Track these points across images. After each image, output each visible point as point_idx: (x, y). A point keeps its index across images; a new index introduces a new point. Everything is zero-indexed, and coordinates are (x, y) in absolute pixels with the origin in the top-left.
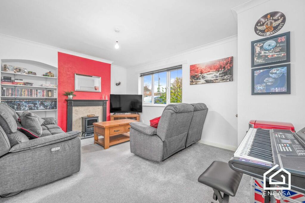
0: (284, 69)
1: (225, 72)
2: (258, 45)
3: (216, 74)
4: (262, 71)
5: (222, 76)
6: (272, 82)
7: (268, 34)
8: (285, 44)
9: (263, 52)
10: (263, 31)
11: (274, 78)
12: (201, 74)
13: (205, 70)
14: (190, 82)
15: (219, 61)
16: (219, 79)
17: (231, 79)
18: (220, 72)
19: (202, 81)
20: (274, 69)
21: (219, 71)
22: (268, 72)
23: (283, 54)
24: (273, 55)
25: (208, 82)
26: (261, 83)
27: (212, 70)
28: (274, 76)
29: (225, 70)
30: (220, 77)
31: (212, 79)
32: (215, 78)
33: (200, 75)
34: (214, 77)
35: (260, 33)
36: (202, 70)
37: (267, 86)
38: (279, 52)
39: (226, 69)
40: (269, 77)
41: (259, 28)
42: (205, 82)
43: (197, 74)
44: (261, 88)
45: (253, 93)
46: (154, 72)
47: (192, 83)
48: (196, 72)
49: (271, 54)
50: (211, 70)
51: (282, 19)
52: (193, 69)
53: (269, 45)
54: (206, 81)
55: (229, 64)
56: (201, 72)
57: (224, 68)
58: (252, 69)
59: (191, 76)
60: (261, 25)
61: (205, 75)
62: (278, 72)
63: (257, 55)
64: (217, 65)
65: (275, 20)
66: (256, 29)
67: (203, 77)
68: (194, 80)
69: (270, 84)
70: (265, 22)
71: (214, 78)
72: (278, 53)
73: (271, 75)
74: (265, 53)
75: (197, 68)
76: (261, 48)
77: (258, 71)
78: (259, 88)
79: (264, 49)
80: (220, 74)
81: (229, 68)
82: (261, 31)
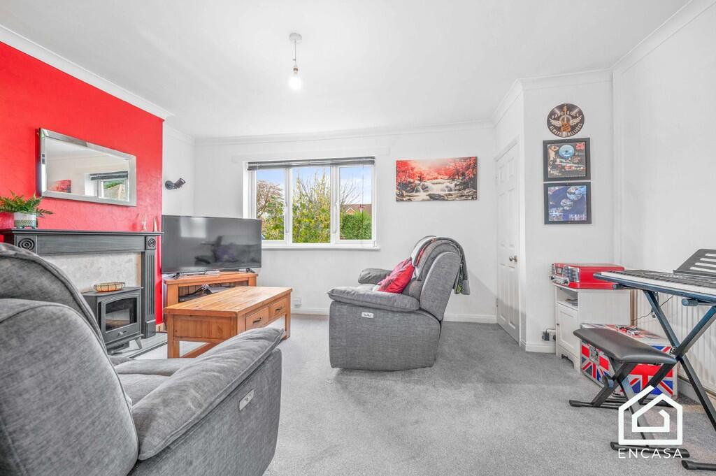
0: (583, 189)
1: (464, 183)
2: (553, 148)
3: (449, 184)
4: (557, 188)
5: (459, 190)
6: (570, 206)
7: (565, 135)
8: (584, 154)
9: (558, 160)
10: (559, 129)
11: (572, 201)
12: (420, 180)
13: (428, 174)
14: (398, 195)
15: (454, 160)
16: (455, 194)
17: (474, 197)
18: (455, 182)
19: (423, 195)
20: (572, 187)
21: (453, 180)
22: (565, 191)
23: (582, 168)
24: (570, 167)
25: (433, 197)
26: (557, 206)
27: (442, 176)
28: (572, 197)
29: (464, 178)
30: (455, 190)
31: (442, 193)
32: (447, 192)
33: (418, 182)
34: (446, 189)
35: (554, 130)
36: (421, 173)
37: (564, 211)
38: (578, 163)
39: (467, 178)
40: (567, 198)
41: (554, 122)
42: (428, 198)
43: (412, 180)
44: (557, 213)
45: (548, 221)
46: (293, 163)
47: (400, 198)
48: (409, 177)
49: (568, 165)
50: (440, 177)
51: (580, 118)
52: (403, 169)
53: (567, 152)
54: (429, 195)
55: (471, 170)
56: (420, 177)
57: (463, 174)
58: (545, 184)
59: (399, 183)
60: (555, 119)
61: (428, 183)
62: (577, 192)
63: (551, 163)
64: (451, 166)
65: (573, 117)
66: (549, 124)
67: (425, 188)
68: (406, 192)
69: (568, 208)
70: (561, 116)
71: (445, 191)
72: (577, 165)
73: (568, 196)
74: (561, 162)
75: (412, 169)
76: (557, 153)
77: (552, 188)
78: (555, 213)
79: (560, 156)
80: (456, 185)
81: (471, 176)
82: (555, 127)
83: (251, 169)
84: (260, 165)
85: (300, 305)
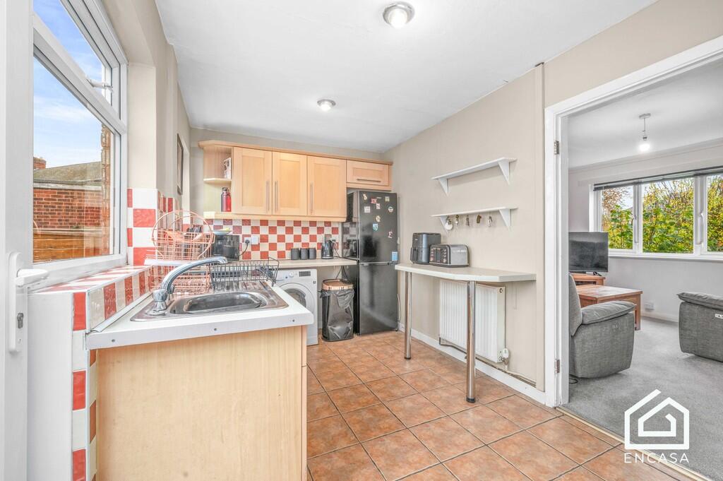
83: (596, 189)
84: (605, 185)
85: (652, 309)
